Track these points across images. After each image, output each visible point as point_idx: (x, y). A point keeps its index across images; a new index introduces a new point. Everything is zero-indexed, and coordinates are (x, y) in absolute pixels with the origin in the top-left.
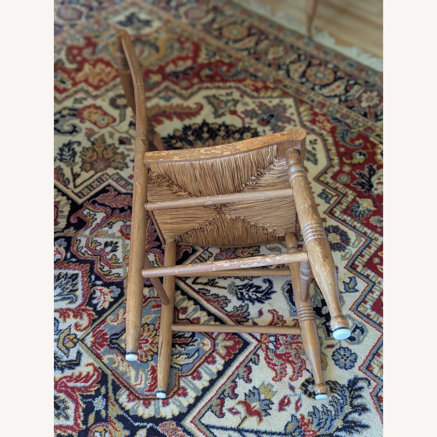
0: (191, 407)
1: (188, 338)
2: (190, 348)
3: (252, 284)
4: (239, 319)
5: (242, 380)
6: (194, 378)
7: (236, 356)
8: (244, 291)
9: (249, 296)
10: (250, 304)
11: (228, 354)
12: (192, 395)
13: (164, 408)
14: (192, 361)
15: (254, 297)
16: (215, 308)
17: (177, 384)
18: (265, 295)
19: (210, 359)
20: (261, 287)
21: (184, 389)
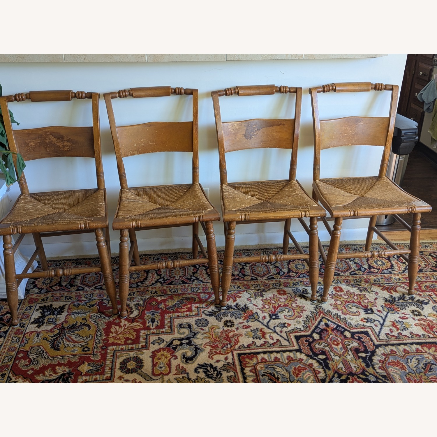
0: (290, 351)
1: (267, 376)
2: (271, 372)
3: (205, 376)
4: (232, 366)
5: (257, 344)
6: (279, 359)
7: (250, 354)
8: (215, 376)
9: (214, 371)
10: (218, 368)
11: (253, 357)
12: (286, 355)
13: (303, 358)
14: (274, 366)
15: (212, 370)
16: (238, 379)
17: (290, 362)
18: (205, 367)
19: (263, 360)
20: (203, 371)
21: (287, 359)
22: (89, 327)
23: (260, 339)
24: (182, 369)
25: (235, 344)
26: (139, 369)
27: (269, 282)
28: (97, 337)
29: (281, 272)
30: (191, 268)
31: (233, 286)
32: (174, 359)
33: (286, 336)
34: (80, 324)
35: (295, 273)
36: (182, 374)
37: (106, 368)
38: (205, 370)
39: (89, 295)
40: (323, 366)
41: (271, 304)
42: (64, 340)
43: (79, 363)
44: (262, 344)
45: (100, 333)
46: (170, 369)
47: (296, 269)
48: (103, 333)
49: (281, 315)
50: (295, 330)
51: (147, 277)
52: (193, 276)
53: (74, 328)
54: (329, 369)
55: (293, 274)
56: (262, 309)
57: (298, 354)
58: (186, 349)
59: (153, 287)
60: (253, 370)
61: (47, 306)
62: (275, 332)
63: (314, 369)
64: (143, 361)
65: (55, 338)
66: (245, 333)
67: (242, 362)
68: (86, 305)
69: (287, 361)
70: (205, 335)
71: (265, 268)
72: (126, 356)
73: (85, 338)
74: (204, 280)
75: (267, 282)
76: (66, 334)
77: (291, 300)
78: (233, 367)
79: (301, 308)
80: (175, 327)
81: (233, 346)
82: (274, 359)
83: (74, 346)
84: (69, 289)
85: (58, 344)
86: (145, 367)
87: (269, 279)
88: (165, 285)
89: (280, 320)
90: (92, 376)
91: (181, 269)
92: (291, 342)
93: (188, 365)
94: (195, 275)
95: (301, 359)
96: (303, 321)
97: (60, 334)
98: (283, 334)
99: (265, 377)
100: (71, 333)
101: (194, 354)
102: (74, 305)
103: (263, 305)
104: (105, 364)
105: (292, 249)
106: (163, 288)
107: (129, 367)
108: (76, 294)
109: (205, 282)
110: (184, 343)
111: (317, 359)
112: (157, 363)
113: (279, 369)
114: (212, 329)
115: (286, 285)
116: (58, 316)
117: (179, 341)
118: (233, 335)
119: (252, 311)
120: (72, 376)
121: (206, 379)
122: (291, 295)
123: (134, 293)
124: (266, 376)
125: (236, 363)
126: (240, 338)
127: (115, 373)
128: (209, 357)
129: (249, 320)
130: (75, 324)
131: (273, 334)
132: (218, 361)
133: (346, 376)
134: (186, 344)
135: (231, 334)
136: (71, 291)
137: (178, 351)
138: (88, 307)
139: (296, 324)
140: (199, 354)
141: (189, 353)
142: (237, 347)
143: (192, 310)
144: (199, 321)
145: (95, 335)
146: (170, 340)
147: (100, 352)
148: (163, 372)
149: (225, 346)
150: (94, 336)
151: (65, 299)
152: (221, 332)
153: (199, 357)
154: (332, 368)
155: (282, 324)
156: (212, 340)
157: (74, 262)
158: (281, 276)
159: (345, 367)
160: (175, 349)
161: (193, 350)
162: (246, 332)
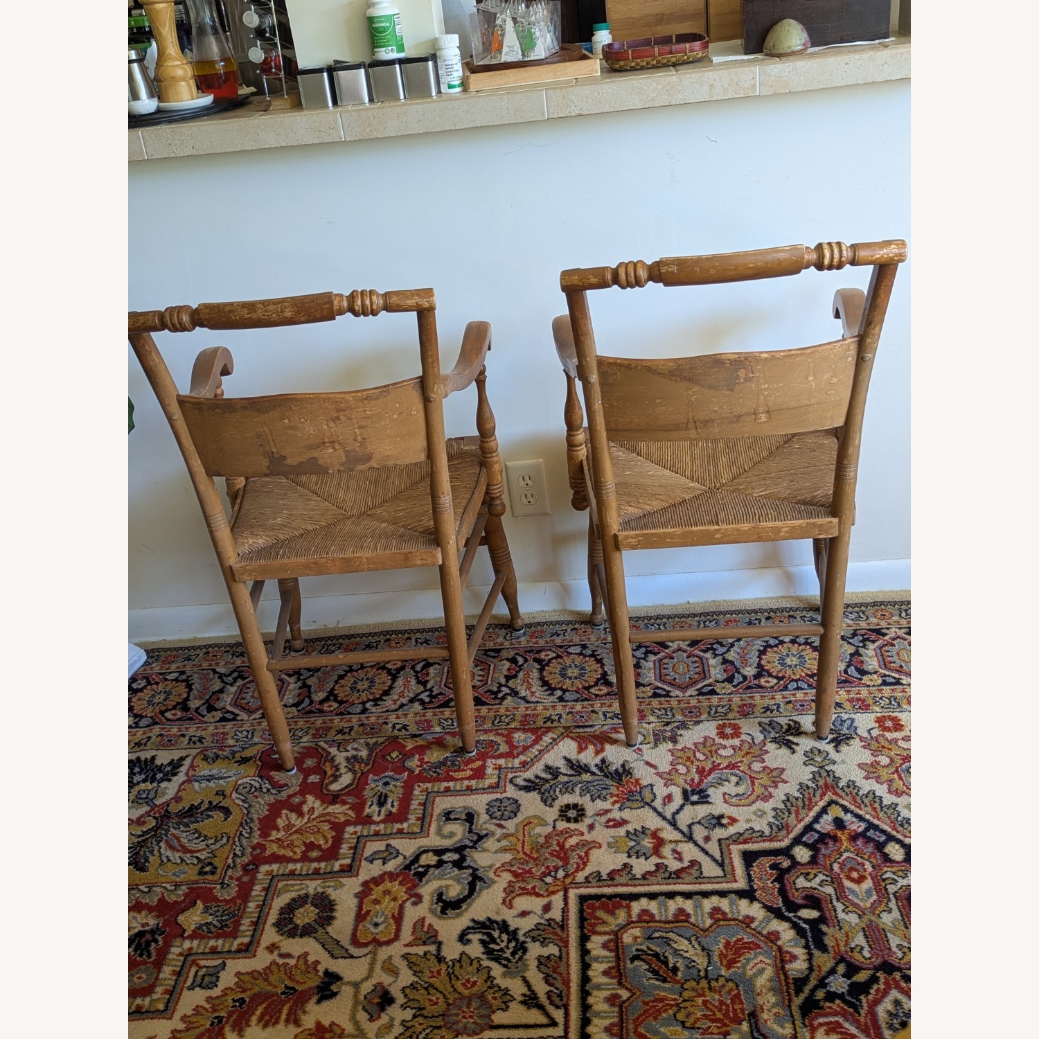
0: (723, 894)
1: (645, 962)
2: (658, 950)
3: (484, 953)
4: (558, 931)
5: (634, 872)
6: (688, 915)
7: (610, 897)
8: (508, 954)
9: (509, 941)
10: (521, 933)
11: (619, 906)
12: (708, 904)
13: (755, 916)
14: (671, 934)
15: (504, 937)
16: (568, 966)
17: (716, 926)
18: (489, 928)
19: (646, 916)
20: (480, 939)
21: (711, 915)
22: (227, 812)
23: (646, 859)
24: (427, 933)
25: (577, 870)
26: (322, 926)
27: (699, 702)
28: (239, 840)
29: (736, 675)
30: (504, 665)
31: (601, 713)
32: (415, 904)
33: (718, 851)
34: (207, 806)
35: (776, 677)
36: (424, 943)
37: (242, 922)
38: (485, 937)
39: (246, 733)
40: (807, 941)
41: (692, 762)
42: (162, 844)
43: (183, 905)
44: (648, 873)
45: (251, 828)
46: (398, 930)
47: (780, 667)
48: (256, 829)
49: (715, 794)
50: (746, 836)
51: (391, 688)
52: (506, 686)
53: (191, 816)
54: (823, 948)
55: (768, 682)
56: (668, 776)
57: (744, 903)
58: (450, 878)
59: (400, 712)
60: (612, 944)
61: (143, 759)
62: (690, 838)
63: (780, 949)
64: (335, 907)
65: (143, 841)
66: (611, 840)
67: (587, 919)
68: (234, 757)
69: (709, 922)
70: (504, 843)
71: (697, 665)
72: (297, 891)
73: (212, 841)
74: (532, 696)
75: (693, 702)
76: (172, 829)
77: (752, 751)
78: (560, 933)
79: (774, 774)
80: (434, 817)
81: (573, 873)
82: (676, 915)
83: (182, 860)
84: (203, 716)
85: (148, 854)
86: (336, 923)
87: (701, 694)
88: (430, 708)
89: (710, 806)
90: (206, 940)
91: (479, 668)
92: (728, 868)
93: (445, 921)
94: (511, 683)
95: (748, 917)
96: (774, 809)
97: (156, 831)
98: (713, 848)
99: (641, 963)
100: (182, 828)
101: (466, 893)
102: (206, 759)
103: (671, 765)
104: (244, 912)
105: (779, 614)
106: (424, 716)
107: (298, 922)
108: (216, 729)
109: (532, 702)
110: (446, 862)
111: (795, 920)
112: (368, 912)
113: (683, 945)
114: (525, 826)
115: (745, 712)
116: (163, 785)
117: (435, 855)
118: (577, 844)
119: (641, 782)
120: (159, 938)
121: (482, 962)
122: (753, 739)
123: (351, 728)
124: (642, 960)
125: (569, 922)
126: (595, 854)
127: (261, 935)
128: (504, 902)
129: (628, 804)
130: (196, 804)
131: (684, 844)
132: (524, 914)
133: (871, 972)
134: (451, 865)
135: (573, 841)
136: (207, 723)
137: (427, 882)
138: (236, 762)
139: (753, 817)
140: (479, 893)
141: (454, 889)
142: (580, 877)
143: (484, 774)
144: (497, 804)
145: (236, 834)
146: (414, 853)
147: (237, 879)
148: (377, 937)
149: (549, 874)
150: (232, 835)
151: (189, 743)
152: (546, 837)
153: (477, 901)
154: (833, 947)
155: (714, 817)
156: (521, 855)
157: (228, 652)
158: (735, 686)
159: (870, 946)
160: (421, 876)
161: (466, 882)
162: (612, 837)
